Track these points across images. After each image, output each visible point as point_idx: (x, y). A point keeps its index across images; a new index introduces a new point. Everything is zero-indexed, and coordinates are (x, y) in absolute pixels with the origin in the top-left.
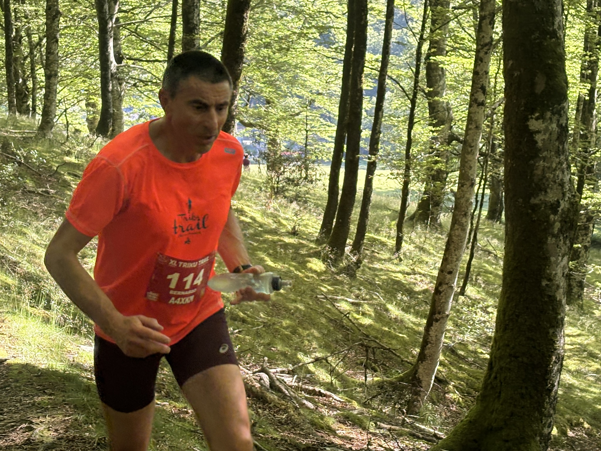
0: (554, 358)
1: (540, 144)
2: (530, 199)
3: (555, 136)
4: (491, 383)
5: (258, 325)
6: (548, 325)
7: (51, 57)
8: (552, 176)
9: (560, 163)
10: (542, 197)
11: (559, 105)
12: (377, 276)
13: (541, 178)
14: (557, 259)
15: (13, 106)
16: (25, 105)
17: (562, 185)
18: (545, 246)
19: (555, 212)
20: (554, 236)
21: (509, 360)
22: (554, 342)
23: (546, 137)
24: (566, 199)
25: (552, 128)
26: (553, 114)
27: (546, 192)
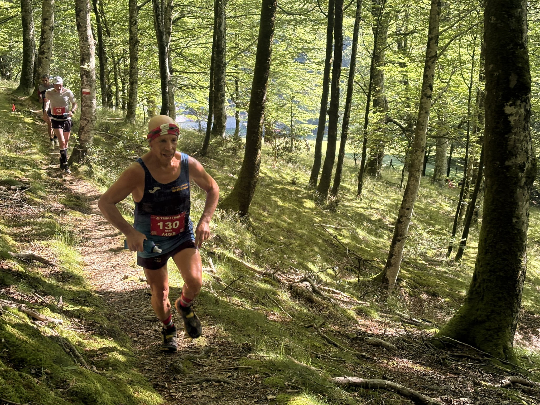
0: (521, 272)
1: (512, 123)
2: (505, 162)
3: (523, 118)
4: (476, 290)
5: (281, 245)
6: (517, 250)
7: (133, 71)
8: (520, 145)
9: (526, 136)
10: (513, 161)
11: (526, 95)
12: (348, 210)
13: (513, 147)
14: (523, 203)
15: (105, 103)
16: (110, 102)
17: (527, 152)
18: (515, 195)
19: (522, 171)
20: (521, 187)
21: (489, 274)
22: (521, 261)
23: (517, 118)
24: (530, 161)
25: (521, 112)
26: (522, 102)
27: (516, 157)
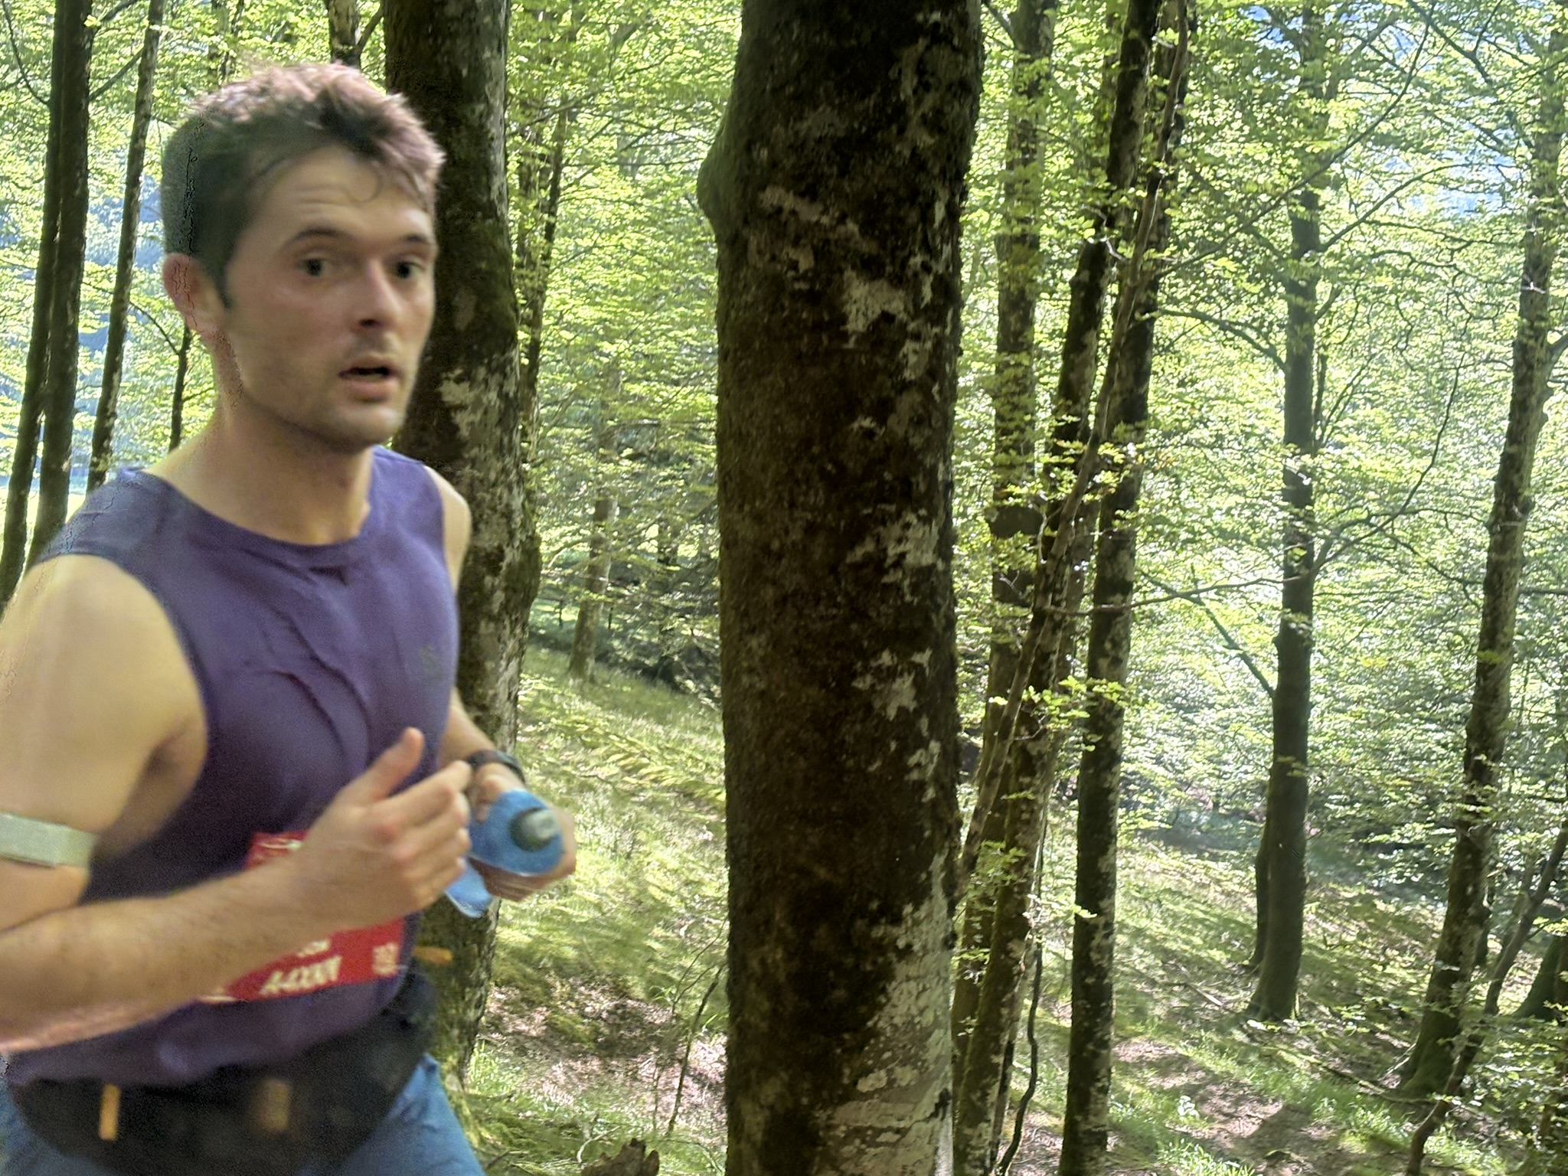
1: (465, 432)
3: (494, 417)
8: (488, 497)
9: (504, 471)
11: (503, 353)
14: (498, 665)
17: (507, 516)
18: (473, 639)
19: (495, 571)
20: (491, 618)
23: (477, 417)
24: (517, 544)
25: (489, 401)
26: (491, 371)
